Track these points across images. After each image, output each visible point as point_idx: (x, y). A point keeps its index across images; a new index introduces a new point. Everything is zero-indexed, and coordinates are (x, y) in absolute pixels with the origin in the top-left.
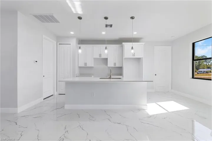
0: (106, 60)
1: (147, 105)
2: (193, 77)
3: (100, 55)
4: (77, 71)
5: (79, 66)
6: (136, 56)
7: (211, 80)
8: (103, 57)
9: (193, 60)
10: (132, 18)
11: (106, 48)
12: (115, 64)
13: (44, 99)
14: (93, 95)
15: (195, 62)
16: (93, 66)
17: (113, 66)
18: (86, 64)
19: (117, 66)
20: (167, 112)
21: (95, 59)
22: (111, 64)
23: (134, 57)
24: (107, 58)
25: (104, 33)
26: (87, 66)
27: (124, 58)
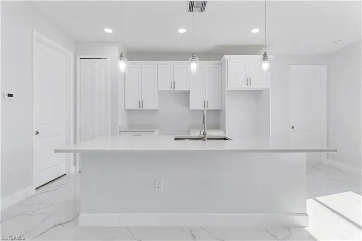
0: (186, 94)
3: (173, 84)
4: (122, 120)
5: (126, 109)
6: (254, 87)
8: (180, 87)
12: (205, 104)
13: (36, 189)
16: (156, 108)
17: (202, 108)
18: (141, 104)
19: (210, 108)
21: (160, 92)
22: (196, 104)
23: (250, 88)
24: (189, 90)
25: (182, 31)
26: (144, 108)
27: (228, 91)
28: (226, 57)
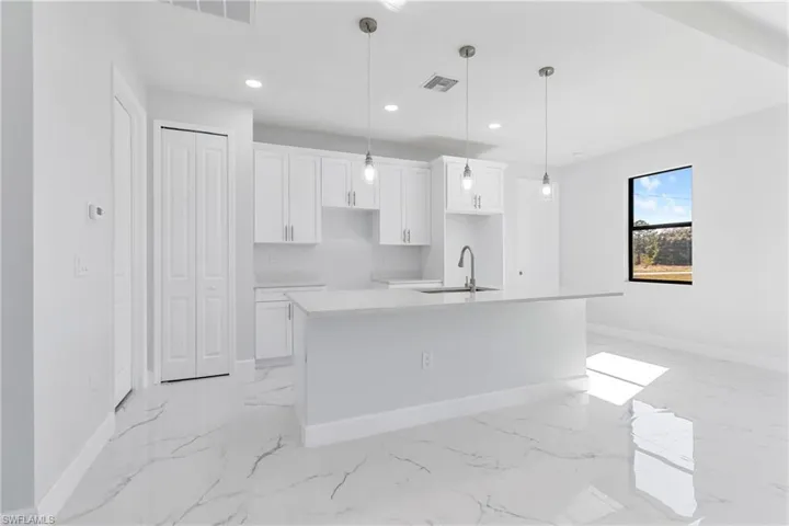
1: (587, 376)
3: (351, 197)
5: (257, 241)
7: (690, 283)
8: (363, 203)
9: (632, 227)
10: (545, 71)
11: (467, 170)
12: (406, 235)
14: (427, 364)
15: (635, 233)
16: (319, 240)
17: (400, 243)
18: (289, 232)
19: (414, 242)
20: (641, 388)
21: (326, 210)
22: (390, 235)
23: (478, 211)
24: (377, 208)
25: (391, 108)
26: (295, 241)
27: (447, 214)
28: (446, 158)
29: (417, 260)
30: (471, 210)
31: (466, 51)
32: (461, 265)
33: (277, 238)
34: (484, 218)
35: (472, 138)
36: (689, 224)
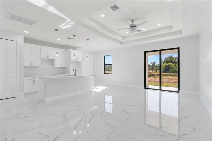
2: (105, 73)
3: (48, 56)
7: (112, 74)
8: (51, 58)
9: (105, 64)
10: (88, 40)
12: (61, 65)
16: (40, 66)
17: (60, 66)
18: (32, 64)
19: (63, 66)
22: (58, 64)
23: (77, 60)
24: (54, 59)
25: (59, 40)
26: (34, 66)
27: (71, 61)
28: (70, 50)
29: (64, 70)
30: (75, 60)
31: (74, 36)
32: (73, 71)
33: (29, 65)
34: (79, 61)
35: (76, 46)
36: (112, 64)
